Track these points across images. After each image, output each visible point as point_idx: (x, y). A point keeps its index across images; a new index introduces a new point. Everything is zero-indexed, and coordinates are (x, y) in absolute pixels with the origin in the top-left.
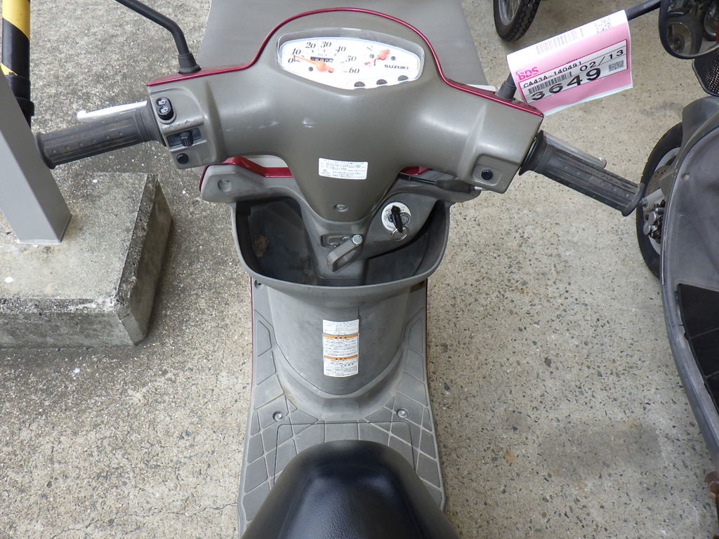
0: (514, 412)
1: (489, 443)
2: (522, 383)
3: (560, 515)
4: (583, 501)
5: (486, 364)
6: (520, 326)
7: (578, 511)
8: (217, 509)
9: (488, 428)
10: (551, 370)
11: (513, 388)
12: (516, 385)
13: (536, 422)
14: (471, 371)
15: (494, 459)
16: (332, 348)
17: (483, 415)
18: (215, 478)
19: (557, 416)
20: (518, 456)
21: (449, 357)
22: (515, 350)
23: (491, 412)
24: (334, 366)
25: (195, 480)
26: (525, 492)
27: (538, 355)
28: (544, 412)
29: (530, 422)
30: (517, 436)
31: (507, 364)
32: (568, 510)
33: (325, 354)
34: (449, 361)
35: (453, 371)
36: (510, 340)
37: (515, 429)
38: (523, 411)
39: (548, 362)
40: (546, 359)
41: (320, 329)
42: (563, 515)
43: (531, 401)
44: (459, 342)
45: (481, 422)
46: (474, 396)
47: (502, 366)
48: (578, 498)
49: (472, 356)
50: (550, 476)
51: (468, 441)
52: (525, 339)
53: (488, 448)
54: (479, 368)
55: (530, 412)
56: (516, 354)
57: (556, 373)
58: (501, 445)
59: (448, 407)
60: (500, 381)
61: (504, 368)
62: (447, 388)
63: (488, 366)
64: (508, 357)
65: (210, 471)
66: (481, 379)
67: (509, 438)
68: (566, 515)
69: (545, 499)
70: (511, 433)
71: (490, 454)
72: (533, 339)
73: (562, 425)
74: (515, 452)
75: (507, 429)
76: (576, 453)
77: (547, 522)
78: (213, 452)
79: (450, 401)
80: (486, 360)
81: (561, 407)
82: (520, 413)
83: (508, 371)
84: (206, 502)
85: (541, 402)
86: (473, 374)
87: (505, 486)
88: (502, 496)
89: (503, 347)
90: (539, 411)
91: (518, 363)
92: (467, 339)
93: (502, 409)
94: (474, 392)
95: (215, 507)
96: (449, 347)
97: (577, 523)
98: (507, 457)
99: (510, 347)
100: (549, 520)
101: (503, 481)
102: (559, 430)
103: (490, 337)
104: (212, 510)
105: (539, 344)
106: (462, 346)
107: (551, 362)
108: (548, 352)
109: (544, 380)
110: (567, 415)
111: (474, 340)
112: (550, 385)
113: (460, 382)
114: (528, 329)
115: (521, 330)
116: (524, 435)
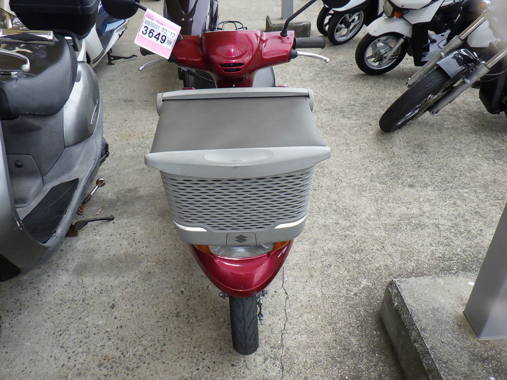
0: (146, 280)
1: (165, 267)
2: (135, 294)
5: (153, 305)
6: (120, 329)
9: (164, 273)
11: (142, 292)
12: (139, 293)
13: (136, 276)
14: (164, 301)
15: (165, 261)
17: (165, 279)
19: (123, 279)
20: (153, 262)
21: (176, 309)
23: (160, 280)
26: (155, 249)
27: (117, 310)
28: (129, 281)
29: (140, 276)
30: (149, 270)
31: (140, 305)
32: (138, 244)
34: (177, 307)
35: (176, 301)
36: (132, 319)
38: (141, 281)
40: (113, 308)
42: (141, 242)
43: (134, 285)
44: (168, 319)
45: (167, 276)
47: (144, 304)
48: (130, 248)
49: (161, 309)
50: (140, 255)
51: (177, 268)
52: (121, 320)
53: (167, 265)
54: (159, 303)
55: (137, 280)
56: (132, 311)
57: (111, 300)
58: (160, 266)
59: (184, 282)
60: (148, 296)
62: (182, 292)
64: (138, 309)
66: (160, 296)
67: (154, 269)
68: (139, 242)
69: (146, 247)
70: (152, 271)
71: (167, 263)
72: (115, 322)
73: (122, 275)
75: (154, 273)
76: (121, 264)
77: (149, 240)
79: (181, 286)
80: (153, 308)
81: (118, 283)
82: (143, 280)
83: (141, 301)
85: (128, 285)
86: (164, 299)
87: (163, 251)
88: (167, 248)
89: (138, 316)
90: (132, 281)
91: (132, 305)
92: (161, 321)
93: (153, 282)
94: (166, 290)
96: (175, 315)
97: (136, 240)
98: (158, 261)
99: (134, 315)
101: (164, 253)
102: (125, 272)
103: (145, 321)
105: (113, 318)
106: (166, 316)
107: (111, 306)
108: (109, 313)
109: (121, 296)
110: (117, 280)
111: (157, 320)
112: (118, 293)
113: (173, 295)
114: (116, 327)
115: (121, 327)
116: (146, 270)
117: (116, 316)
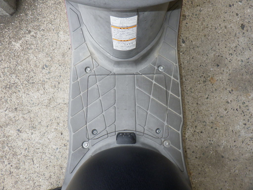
0: (219, 56)
1: (203, 73)
2: (226, 39)
3: (234, 110)
4: (247, 103)
5: (207, 28)
6: (230, 3)
7: (243, 108)
8: (65, 104)
9: (203, 65)
10: (244, 31)
11: (220, 43)
12: (222, 41)
13: (230, 62)
14: (198, 32)
15: (205, 82)
16: (118, 34)
17: (202, 58)
18: (63, 89)
19: (242, 59)
20: (217, 80)
21: (187, 23)
22: (225, 19)
23: (206, 56)
24: (120, 44)
25: (53, 90)
26: (218, 98)
27: (238, 23)
28: (235, 56)
29: (226, 61)
30: (218, 70)
31: (219, 28)
32: (238, 107)
33: (113, 37)
34: (186, 26)
35: (188, 32)
36: (223, 13)
37: (218, 65)
38: (224, 56)
39: (243, 26)
40: (242, 25)
41: (109, 22)
42: (235, 110)
43: (229, 50)
44: (193, 13)
45: (200, 61)
46: (198, 47)
47: (216, 29)
48: (245, 102)
49: (200, 23)
50: (232, 90)
51: (192, 72)
52: (231, 12)
53: (202, 76)
54: (203, 30)
55: (228, 56)
56: (225, 21)
57: (246, 33)
58: (209, 74)
59: (183, 53)
60: (213, 38)
61: (217, 30)
62: (183, 42)
63: (208, 29)
64: (220, 23)
65: (60, 86)
66: (203, 37)
67: (214, 71)
68: (237, 110)
69: (228, 102)
70: (215, 68)
71: (203, 79)
72: (236, 12)
73: (243, 64)
74: (216, 78)
75: (214, 65)
76: (248, 79)
77: (227, 113)
78: (60, 76)
79: (185, 49)
80: (207, 25)
81: (245, 53)
82: (222, 57)
83: (219, 32)
84: (60, 101)
85: (235, 51)
86: (199, 34)
87: (208, 95)
88: (206, 100)
89: (218, 17)
90: (233, 56)
92: (198, 12)
93: (212, 54)
94: (198, 45)
95: (64, 103)
96: (187, 17)
97: (241, 114)
98: (212, 81)
99: (222, 17)
100: (228, 112)
101: (208, 93)
102: (242, 67)
103: (211, 11)
104: (63, 105)
105: (240, 15)
106: (195, 16)
107: (244, 27)
108: (244, 20)
109: (238, 38)
110: (248, 58)
111: (202, 13)
112: (242, 41)
113: (191, 38)
114: (234, 6)
115: (230, 6)
116: (222, 69)
117: (237, 17)
